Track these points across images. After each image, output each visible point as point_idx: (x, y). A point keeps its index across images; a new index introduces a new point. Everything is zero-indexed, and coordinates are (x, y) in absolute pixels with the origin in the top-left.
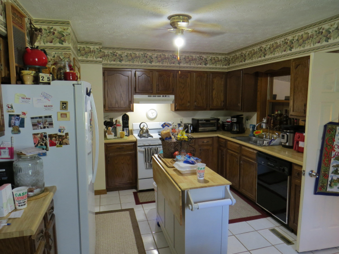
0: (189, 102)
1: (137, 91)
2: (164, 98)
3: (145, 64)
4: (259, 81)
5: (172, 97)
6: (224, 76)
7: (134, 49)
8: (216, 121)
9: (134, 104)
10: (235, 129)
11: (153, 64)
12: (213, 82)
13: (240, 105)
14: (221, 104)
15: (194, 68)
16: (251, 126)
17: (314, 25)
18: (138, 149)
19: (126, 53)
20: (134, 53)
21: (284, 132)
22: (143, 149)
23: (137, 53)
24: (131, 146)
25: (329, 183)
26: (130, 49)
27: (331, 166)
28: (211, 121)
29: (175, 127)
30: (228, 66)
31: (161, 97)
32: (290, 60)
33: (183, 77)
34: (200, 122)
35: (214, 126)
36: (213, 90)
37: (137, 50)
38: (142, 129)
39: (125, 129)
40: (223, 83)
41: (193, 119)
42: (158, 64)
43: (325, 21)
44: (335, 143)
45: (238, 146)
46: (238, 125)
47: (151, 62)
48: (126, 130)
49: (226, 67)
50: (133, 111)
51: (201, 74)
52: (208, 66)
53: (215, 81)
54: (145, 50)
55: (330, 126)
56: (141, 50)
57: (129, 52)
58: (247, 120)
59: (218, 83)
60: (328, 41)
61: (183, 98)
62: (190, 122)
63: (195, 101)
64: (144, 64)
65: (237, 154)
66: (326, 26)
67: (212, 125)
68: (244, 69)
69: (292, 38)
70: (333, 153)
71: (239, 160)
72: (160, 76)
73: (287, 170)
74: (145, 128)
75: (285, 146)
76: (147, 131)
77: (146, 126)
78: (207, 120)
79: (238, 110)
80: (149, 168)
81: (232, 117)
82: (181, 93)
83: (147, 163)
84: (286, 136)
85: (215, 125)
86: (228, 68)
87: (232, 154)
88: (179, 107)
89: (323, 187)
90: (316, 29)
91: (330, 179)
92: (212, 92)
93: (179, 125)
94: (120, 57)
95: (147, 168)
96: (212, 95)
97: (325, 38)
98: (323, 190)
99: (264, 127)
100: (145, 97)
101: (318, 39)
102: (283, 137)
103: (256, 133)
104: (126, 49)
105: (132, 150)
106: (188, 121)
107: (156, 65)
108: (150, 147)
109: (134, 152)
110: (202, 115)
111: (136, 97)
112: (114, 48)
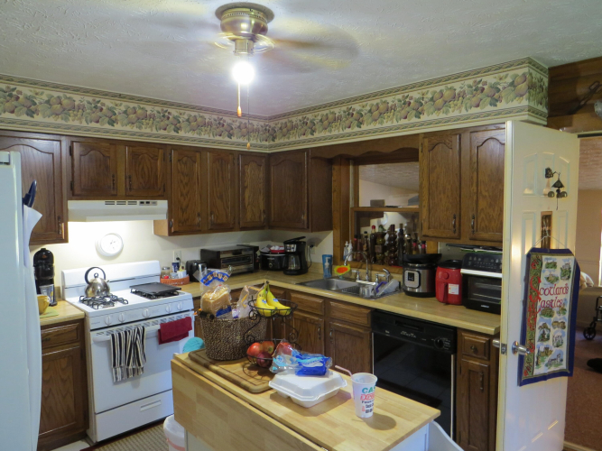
0: (199, 215)
1: (77, 191)
2: (145, 207)
3: (98, 125)
4: (334, 173)
5: (163, 205)
6: (263, 161)
7: (67, 88)
8: (251, 252)
9: (70, 224)
10: (293, 266)
11: (118, 127)
12: (244, 173)
13: (304, 218)
14: (260, 217)
15: (207, 141)
16: (327, 258)
17: (467, 75)
18: (93, 336)
19: (46, 94)
20: (69, 98)
21: (409, 266)
22: (105, 336)
23: (77, 98)
24: (71, 332)
25: (536, 359)
26: (56, 87)
27: (537, 327)
28: (243, 253)
29: (167, 271)
30: (272, 143)
31: (137, 206)
32: (418, 134)
33: (185, 159)
34: (222, 256)
35: (248, 263)
36: (245, 188)
37: (77, 90)
38: (91, 285)
39: (43, 288)
40: (261, 175)
41: (203, 252)
42: (128, 128)
43: (487, 70)
44: (541, 285)
45: (320, 301)
46: (298, 257)
47: (112, 122)
48: (48, 289)
49: (267, 143)
50: (65, 240)
51: (221, 156)
52: (234, 139)
53: (248, 170)
54: (97, 93)
55: (534, 256)
56: (86, 91)
57: (56, 94)
58: (312, 246)
59: (253, 174)
60: (496, 106)
61: (187, 206)
62: (197, 257)
63: (211, 214)
64: (94, 125)
65: (316, 318)
66: (491, 79)
67: (245, 260)
68: (312, 148)
69: (420, 96)
70: (539, 304)
71: (322, 331)
72: (134, 156)
73: (447, 343)
74: (99, 281)
75: (412, 294)
76: (106, 288)
77: (101, 276)
78: (236, 252)
79: (302, 229)
80: (122, 381)
81: (286, 243)
82: (182, 195)
83: (119, 370)
84: (416, 275)
85: (250, 260)
86: (271, 147)
87: (305, 318)
88: (179, 226)
89: (528, 369)
90: (470, 82)
91: (536, 351)
92: (244, 192)
93: (177, 266)
94: (29, 103)
95: (116, 382)
96: (244, 199)
97: (489, 99)
98: (529, 376)
99: (349, 259)
100: (99, 204)
101: (475, 100)
102: (411, 277)
103: (339, 270)
104: (45, 85)
105: (72, 342)
106: (193, 255)
107: (124, 130)
108: (124, 326)
109: (77, 346)
110: (222, 242)
111: (73, 205)
112: (10, 79)
